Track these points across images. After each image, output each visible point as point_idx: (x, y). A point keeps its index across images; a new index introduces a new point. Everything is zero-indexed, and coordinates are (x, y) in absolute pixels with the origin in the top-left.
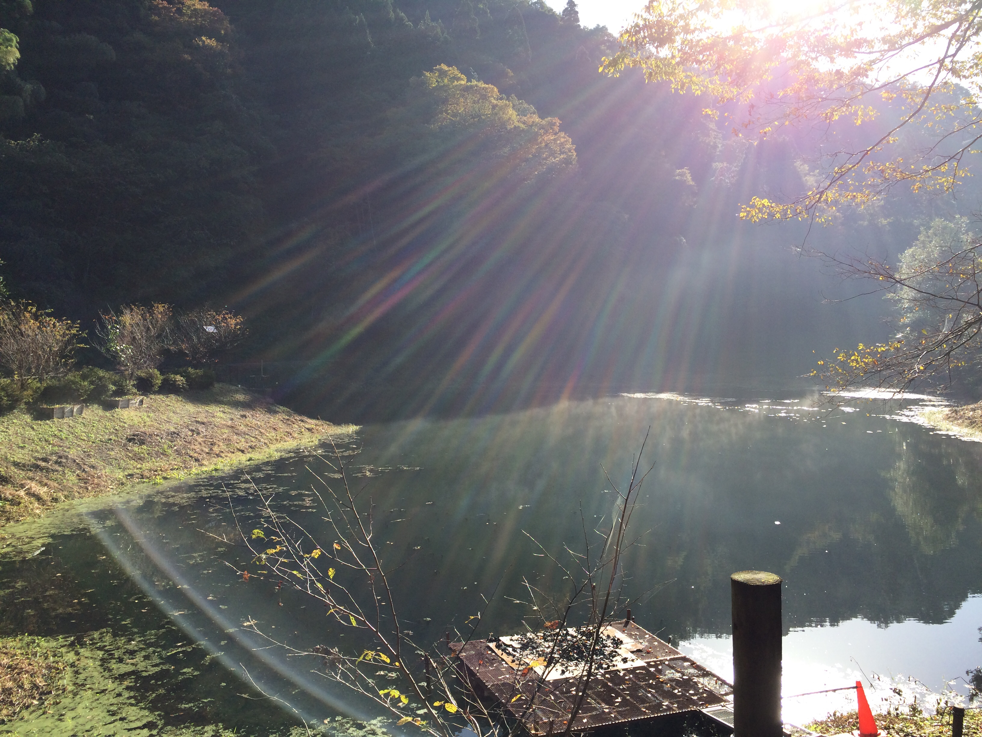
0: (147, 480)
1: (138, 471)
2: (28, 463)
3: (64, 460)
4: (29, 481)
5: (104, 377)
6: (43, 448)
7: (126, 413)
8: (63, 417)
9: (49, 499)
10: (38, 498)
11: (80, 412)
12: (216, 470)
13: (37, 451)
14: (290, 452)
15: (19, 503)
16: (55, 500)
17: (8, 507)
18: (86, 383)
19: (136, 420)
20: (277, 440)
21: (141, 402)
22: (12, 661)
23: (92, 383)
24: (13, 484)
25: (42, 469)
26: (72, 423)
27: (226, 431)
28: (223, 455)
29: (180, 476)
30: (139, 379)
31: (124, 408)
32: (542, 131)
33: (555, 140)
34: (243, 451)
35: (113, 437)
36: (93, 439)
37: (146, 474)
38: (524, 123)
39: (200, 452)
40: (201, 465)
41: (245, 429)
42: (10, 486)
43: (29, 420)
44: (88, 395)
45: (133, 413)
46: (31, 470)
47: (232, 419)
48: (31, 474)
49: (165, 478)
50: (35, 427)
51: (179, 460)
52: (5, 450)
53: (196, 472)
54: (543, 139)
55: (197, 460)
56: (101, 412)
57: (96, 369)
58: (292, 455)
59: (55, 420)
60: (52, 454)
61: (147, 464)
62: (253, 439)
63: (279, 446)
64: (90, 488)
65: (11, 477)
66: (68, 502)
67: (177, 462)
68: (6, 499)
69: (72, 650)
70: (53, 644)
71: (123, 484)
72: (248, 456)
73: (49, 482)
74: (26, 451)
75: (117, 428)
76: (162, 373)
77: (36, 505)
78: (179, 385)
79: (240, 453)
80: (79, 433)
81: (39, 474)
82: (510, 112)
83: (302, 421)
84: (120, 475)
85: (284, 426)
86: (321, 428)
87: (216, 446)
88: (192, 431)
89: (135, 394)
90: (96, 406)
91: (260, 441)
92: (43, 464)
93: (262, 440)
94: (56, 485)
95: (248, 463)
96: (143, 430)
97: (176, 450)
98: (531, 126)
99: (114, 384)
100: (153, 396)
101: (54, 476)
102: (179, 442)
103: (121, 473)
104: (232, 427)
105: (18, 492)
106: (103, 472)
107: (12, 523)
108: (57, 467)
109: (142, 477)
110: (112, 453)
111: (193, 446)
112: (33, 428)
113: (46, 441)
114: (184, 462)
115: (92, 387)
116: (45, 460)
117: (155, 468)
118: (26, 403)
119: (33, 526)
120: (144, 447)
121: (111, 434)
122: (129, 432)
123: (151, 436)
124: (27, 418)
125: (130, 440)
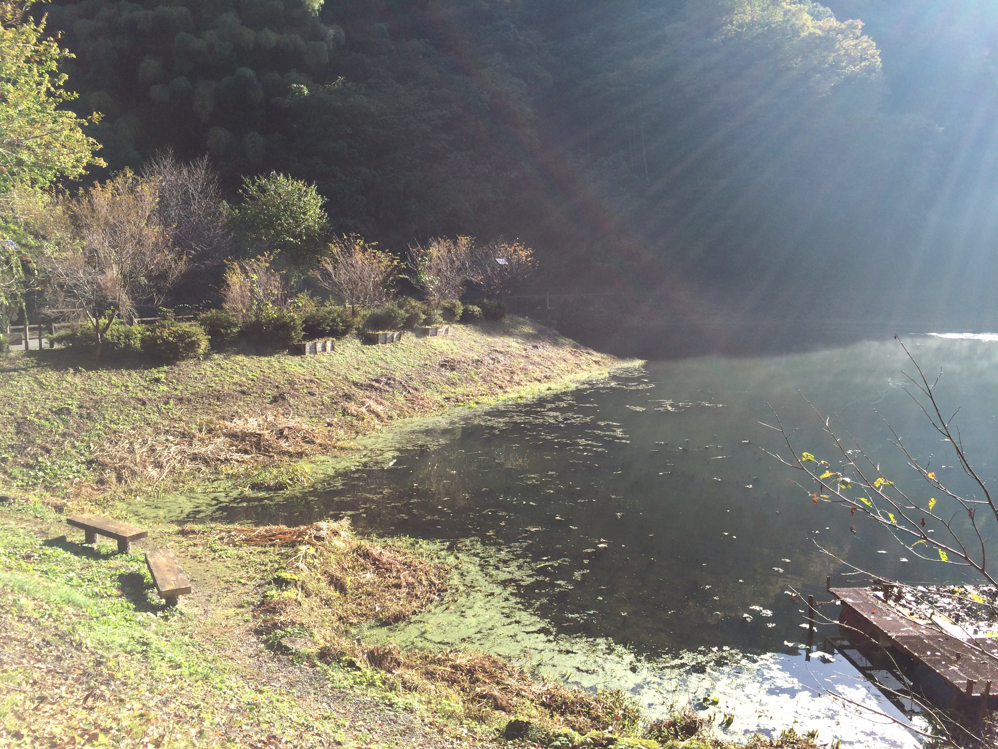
0: (462, 404)
1: (453, 395)
2: (364, 383)
3: (392, 382)
4: (367, 400)
5: (416, 306)
6: (374, 370)
7: (436, 340)
8: (385, 343)
9: (386, 416)
10: (378, 416)
11: (399, 338)
12: (521, 397)
13: (370, 373)
14: (583, 383)
15: (363, 419)
16: (391, 418)
17: (355, 422)
18: (403, 312)
19: (445, 348)
20: (568, 371)
21: (447, 330)
22: (406, 558)
23: (407, 311)
24: (355, 401)
25: (376, 389)
26: (393, 348)
27: (523, 361)
28: (523, 383)
29: (489, 402)
30: (445, 309)
31: (434, 335)
32: (840, 36)
33: (856, 46)
34: (540, 381)
35: (428, 362)
36: (412, 364)
37: (460, 397)
38: (820, 29)
39: (502, 379)
40: (505, 392)
41: (538, 360)
42: (353, 403)
43: (359, 345)
44: (404, 323)
45: (441, 341)
46: (367, 390)
47: (525, 350)
48: (368, 393)
49: (477, 403)
50: (365, 351)
51: (485, 386)
52: (345, 371)
53: (504, 399)
54: (842, 46)
55: (501, 387)
56: (414, 339)
57: (409, 299)
58: (586, 386)
59: (380, 345)
60: (381, 376)
61: (460, 389)
62: (547, 370)
63: (572, 376)
64: (416, 409)
65: (353, 395)
66: (400, 420)
67: (484, 388)
68: (352, 415)
69: (452, 554)
70: (433, 547)
71: (442, 406)
72: (546, 386)
73: (384, 402)
74: (360, 372)
75: (430, 354)
76: (463, 304)
77: (376, 421)
78: (477, 315)
79: (537, 382)
80: (401, 358)
81: (374, 393)
82: (805, 17)
83: (589, 354)
84: (439, 398)
85: (572, 358)
86: (607, 361)
87: (516, 375)
88: (493, 359)
89: (441, 323)
90: (410, 333)
91: (553, 372)
92: (377, 385)
93: (555, 371)
94: (390, 404)
95: (548, 392)
96: (451, 356)
97: (482, 377)
98: (828, 32)
99: (424, 313)
100: (454, 325)
101: (387, 396)
102: (483, 370)
103: (439, 397)
104: (527, 357)
105: (360, 409)
106: (425, 394)
107: (360, 436)
108: (387, 388)
109: (457, 400)
110: (430, 377)
111: (495, 374)
112: (363, 352)
113: (375, 364)
114: (490, 388)
115: (407, 315)
116: (377, 381)
117: (467, 393)
118: (356, 329)
119: (380, 440)
120: (455, 373)
121: (426, 359)
122: (441, 359)
123: (459, 362)
124: (357, 342)
125: (442, 366)
